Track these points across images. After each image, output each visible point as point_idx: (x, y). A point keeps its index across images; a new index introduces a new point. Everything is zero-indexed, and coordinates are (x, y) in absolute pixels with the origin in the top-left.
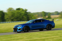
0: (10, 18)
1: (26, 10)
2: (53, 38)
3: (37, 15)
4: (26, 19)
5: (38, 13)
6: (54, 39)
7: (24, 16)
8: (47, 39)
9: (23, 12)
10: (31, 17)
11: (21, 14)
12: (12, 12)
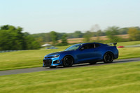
1: (20, 29)
3: (41, 39)
4: (21, 46)
5: (42, 35)
7: (17, 41)
8: (62, 85)
9: (15, 34)
10: (30, 43)
11: (10, 37)
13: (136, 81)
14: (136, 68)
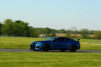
0: (7, 31)
2: (50, 62)
5: (40, 29)
6: (52, 63)
7: (24, 31)
8: (43, 62)
9: (24, 26)
10: (32, 33)
12: (10, 25)
14: (93, 57)
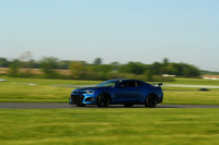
13: (62, 136)
